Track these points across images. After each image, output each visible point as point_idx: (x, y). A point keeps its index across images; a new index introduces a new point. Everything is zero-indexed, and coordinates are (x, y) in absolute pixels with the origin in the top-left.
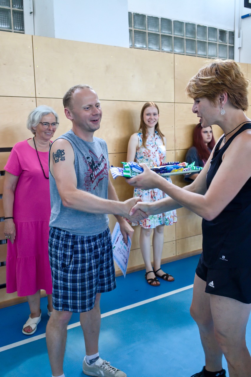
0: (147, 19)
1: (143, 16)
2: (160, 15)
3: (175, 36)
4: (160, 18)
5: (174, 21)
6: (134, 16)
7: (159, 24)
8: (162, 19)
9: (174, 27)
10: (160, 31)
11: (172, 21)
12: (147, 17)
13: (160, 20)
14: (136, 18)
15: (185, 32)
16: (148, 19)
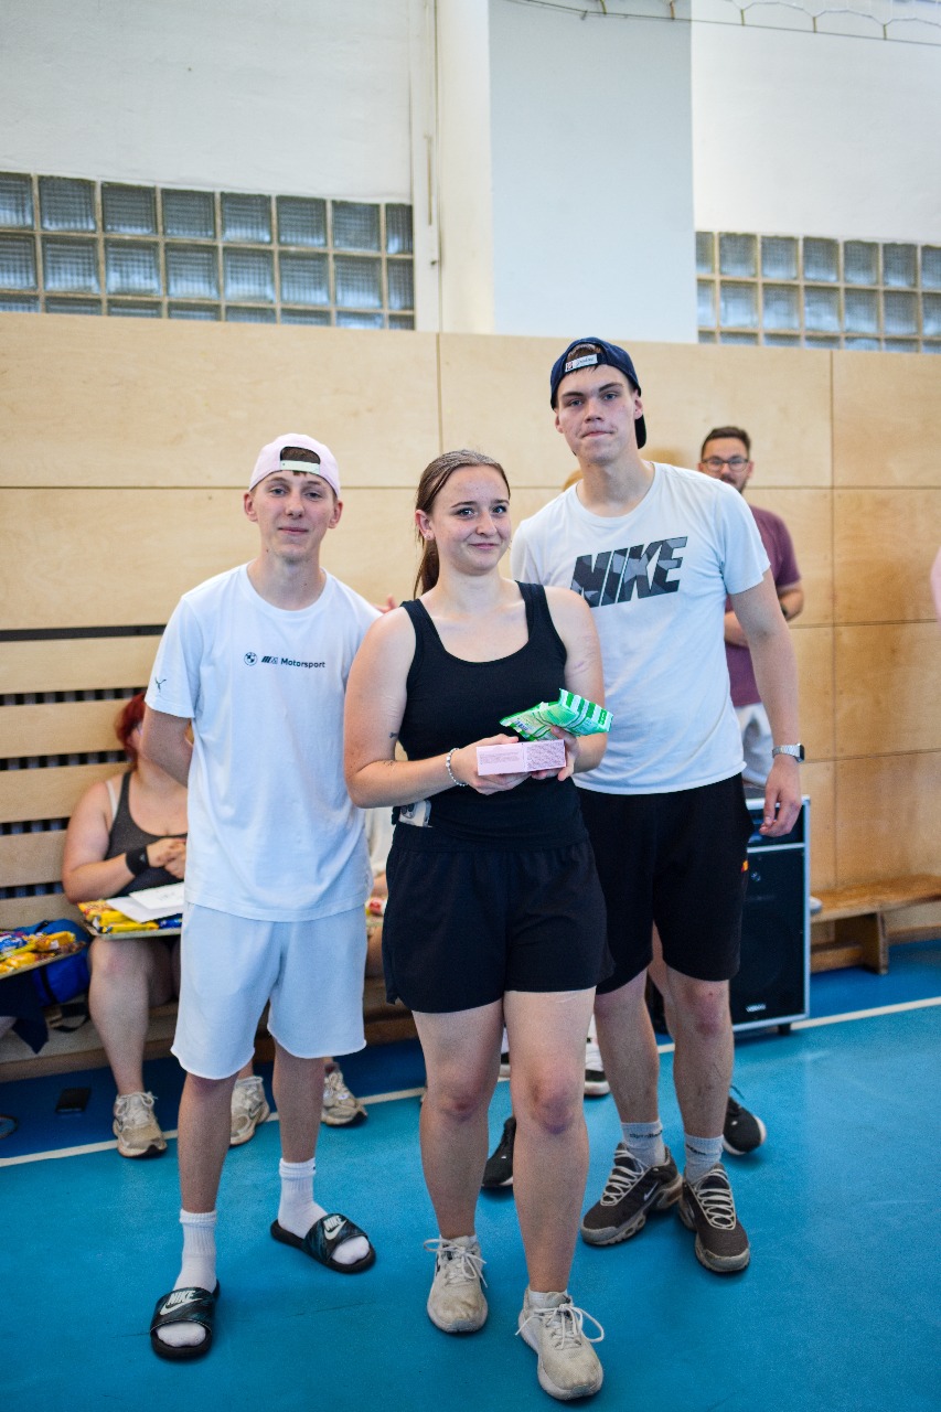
0: (759, 246)
1: (749, 238)
2: (799, 230)
3: (850, 286)
4: (801, 237)
5: (847, 244)
6: (721, 240)
7: (797, 256)
8: (807, 240)
9: (846, 259)
10: (801, 276)
11: (841, 242)
12: (759, 239)
13: (801, 243)
14: (727, 244)
15: (881, 269)
16: (763, 243)
